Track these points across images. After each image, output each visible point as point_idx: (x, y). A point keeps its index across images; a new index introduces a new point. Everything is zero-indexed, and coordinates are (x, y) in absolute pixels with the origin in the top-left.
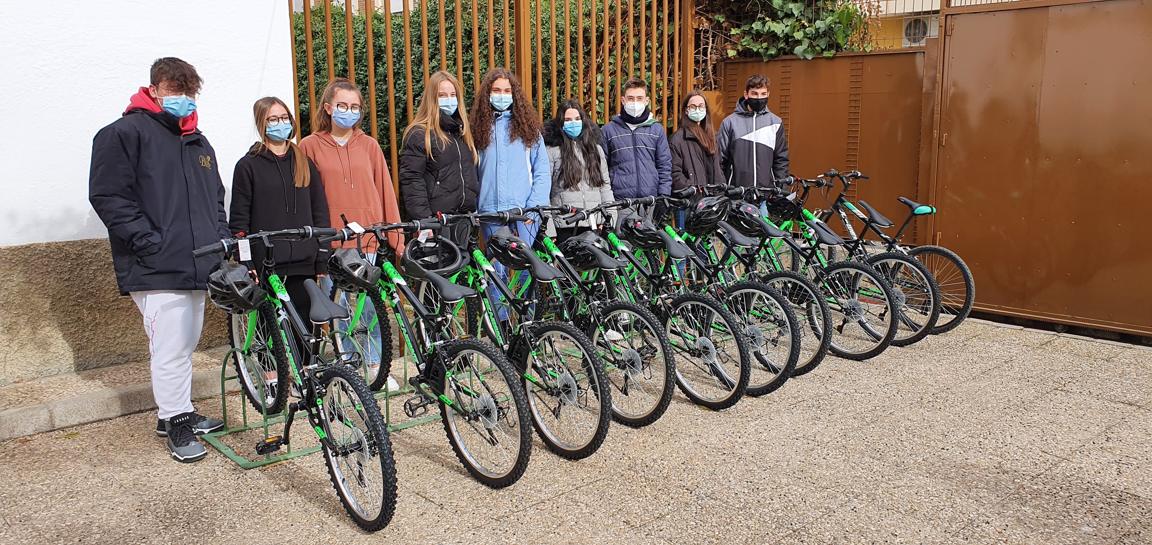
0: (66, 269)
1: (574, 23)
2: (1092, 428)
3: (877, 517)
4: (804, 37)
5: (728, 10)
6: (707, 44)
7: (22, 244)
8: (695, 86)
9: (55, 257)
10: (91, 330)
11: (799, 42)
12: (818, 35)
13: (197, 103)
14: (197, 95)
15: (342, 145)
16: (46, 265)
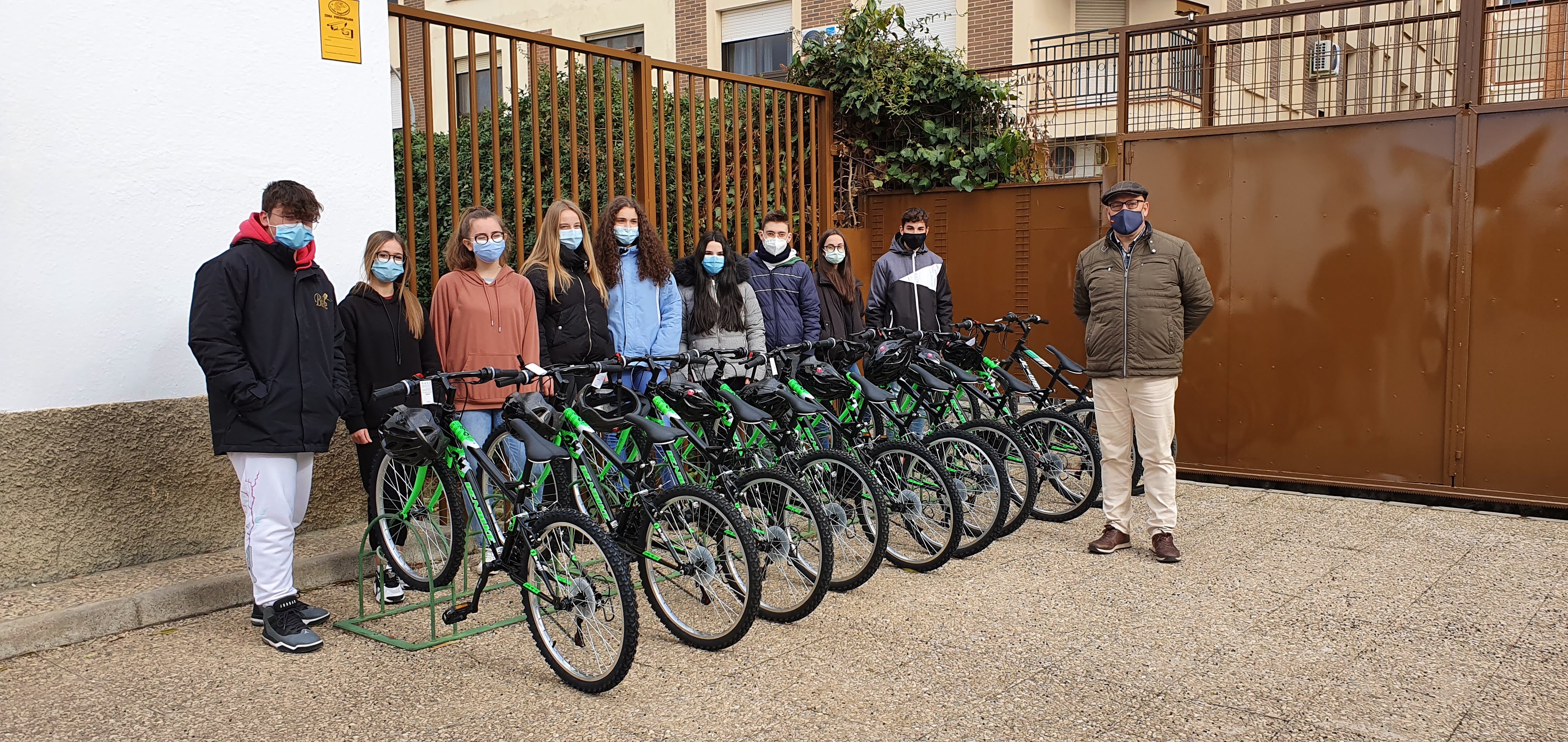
0: (135, 436)
1: (687, 147)
2: (1317, 571)
3: (1124, 653)
4: (961, 166)
5: (869, 135)
6: (847, 173)
7: (85, 406)
8: (835, 221)
9: (123, 421)
10: (159, 512)
11: (956, 172)
12: (976, 164)
13: (313, 233)
14: (314, 224)
15: (489, 283)
16: (112, 431)
